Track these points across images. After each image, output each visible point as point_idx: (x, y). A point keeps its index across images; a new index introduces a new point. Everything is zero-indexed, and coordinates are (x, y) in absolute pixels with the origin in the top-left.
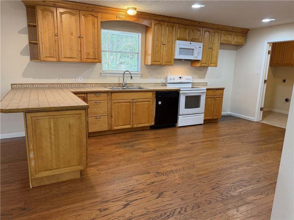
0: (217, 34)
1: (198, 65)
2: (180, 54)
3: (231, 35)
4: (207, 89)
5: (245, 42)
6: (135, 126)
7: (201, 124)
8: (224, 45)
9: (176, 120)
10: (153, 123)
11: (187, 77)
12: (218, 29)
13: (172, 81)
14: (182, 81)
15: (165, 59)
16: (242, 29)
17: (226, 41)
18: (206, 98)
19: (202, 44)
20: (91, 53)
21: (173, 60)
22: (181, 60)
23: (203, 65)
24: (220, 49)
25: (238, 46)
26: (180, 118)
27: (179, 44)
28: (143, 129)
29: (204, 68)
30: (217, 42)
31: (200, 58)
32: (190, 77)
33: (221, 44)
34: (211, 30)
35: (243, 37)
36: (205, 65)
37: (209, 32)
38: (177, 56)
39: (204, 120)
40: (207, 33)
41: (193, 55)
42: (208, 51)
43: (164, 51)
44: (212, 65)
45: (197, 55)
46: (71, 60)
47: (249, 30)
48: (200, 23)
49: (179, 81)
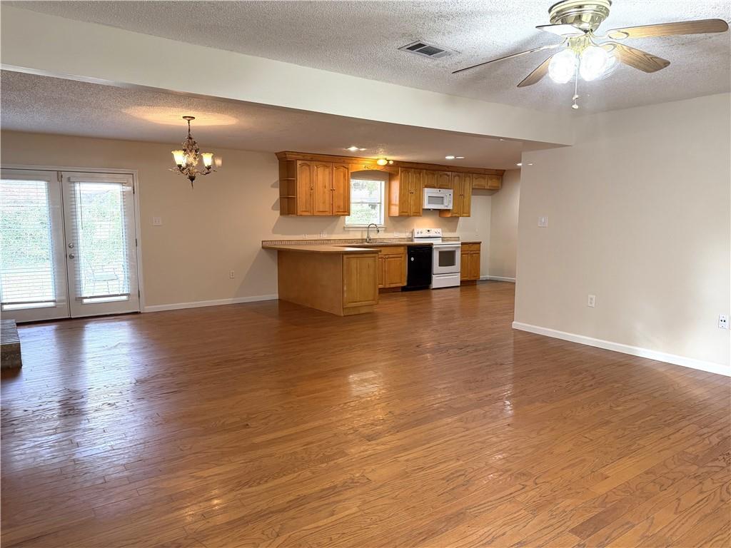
0: (468, 179)
1: (449, 215)
2: (429, 203)
3: (484, 178)
4: (462, 244)
5: (502, 185)
6: (387, 286)
7: (458, 286)
8: (477, 191)
9: (429, 281)
10: (405, 284)
11: (436, 230)
12: (469, 172)
13: (420, 235)
14: (431, 235)
15: (413, 209)
16: (496, 170)
17: (478, 185)
18: (462, 254)
19: (452, 191)
20: (342, 207)
21: (421, 211)
22: (430, 209)
23: (454, 215)
24: (473, 195)
25: (493, 191)
26: (435, 278)
27: (428, 192)
28: (394, 290)
29: (454, 219)
30: (468, 186)
31: (450, 207)
32: (440, 230)
33: (473, 189)
34: (461, 174)
35: (498, 179)
36: (457, 215)
37: (459, 176)
38: (427, 206)
39: (461, 282)
40: (457, 178)
41: (443, 204)
42: (459, 198)
43: (412, 200)
44: (465, 215)
45: (448, 204)
46: (324, 214)
47: (504, 171)
48: (448, 167)
49: (427, 235)
